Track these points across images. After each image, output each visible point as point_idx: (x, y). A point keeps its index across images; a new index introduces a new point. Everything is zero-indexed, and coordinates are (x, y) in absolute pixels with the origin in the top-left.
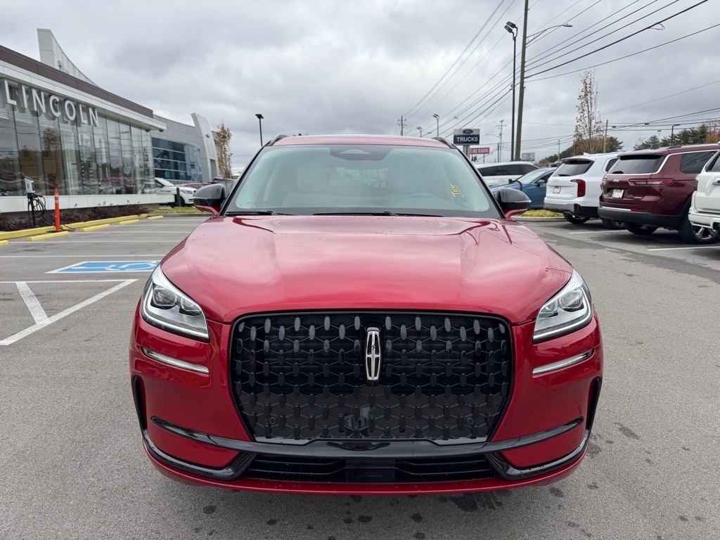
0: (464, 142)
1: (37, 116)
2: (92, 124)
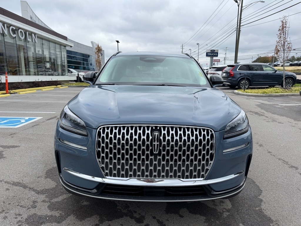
0: (211, 56)
1: (4, 36)
2: (34, 41)
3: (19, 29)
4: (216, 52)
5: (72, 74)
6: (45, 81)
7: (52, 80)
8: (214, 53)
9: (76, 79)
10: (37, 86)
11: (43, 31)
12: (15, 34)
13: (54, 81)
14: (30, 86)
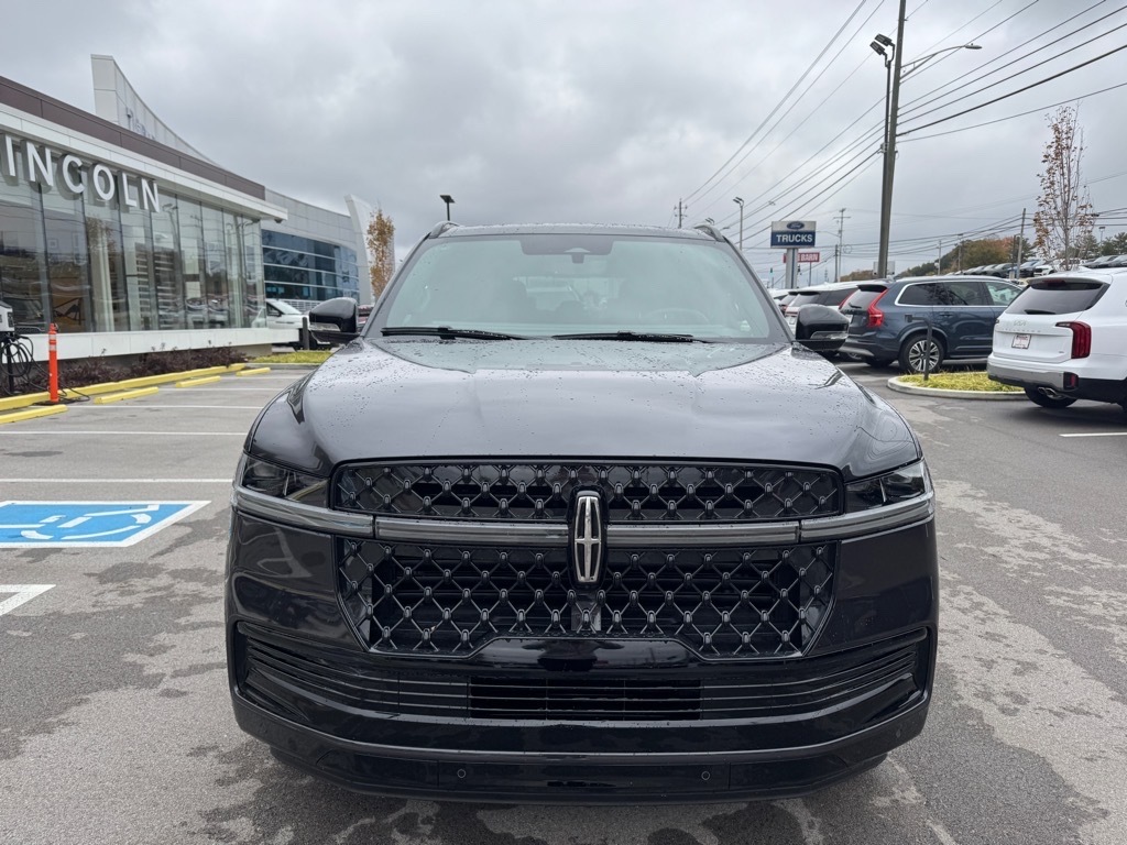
0: (789, 244)
1: (40, 191)
2: (146, 207)
3: (94, 165)
4: (806, 229)
5: (280, 319)
6: (186, 351)
7: (211, 346)
8: (801, 233)
9: (295, 338)
10: (158, 368)
11: (180, 168)
12: (81, 181)
13: (219, 349)
14: (133, 371)
